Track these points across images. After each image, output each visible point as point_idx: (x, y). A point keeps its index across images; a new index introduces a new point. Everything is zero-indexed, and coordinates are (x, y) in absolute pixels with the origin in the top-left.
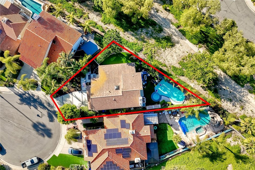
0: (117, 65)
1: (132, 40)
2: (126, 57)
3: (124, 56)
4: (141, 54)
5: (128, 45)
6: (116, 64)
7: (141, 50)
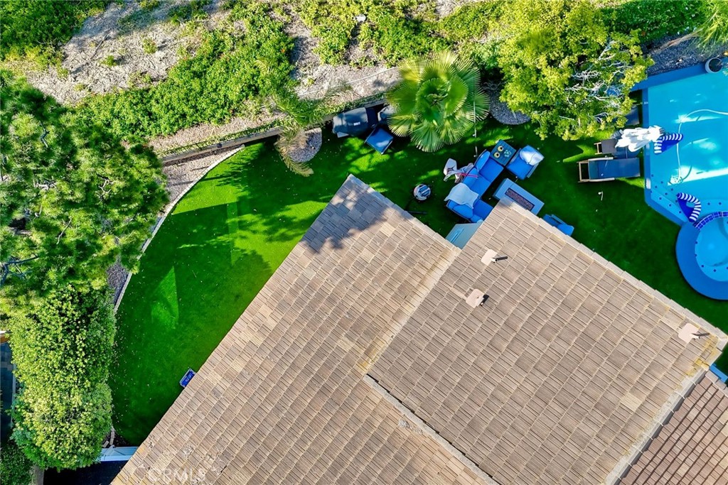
0: (242, 333)
1: (159, 54)
2: (242, 206)
3: (222, 209)
4: (316, 74)
5: (169, 107)
6: (226, 339)
7: (292, 52)
